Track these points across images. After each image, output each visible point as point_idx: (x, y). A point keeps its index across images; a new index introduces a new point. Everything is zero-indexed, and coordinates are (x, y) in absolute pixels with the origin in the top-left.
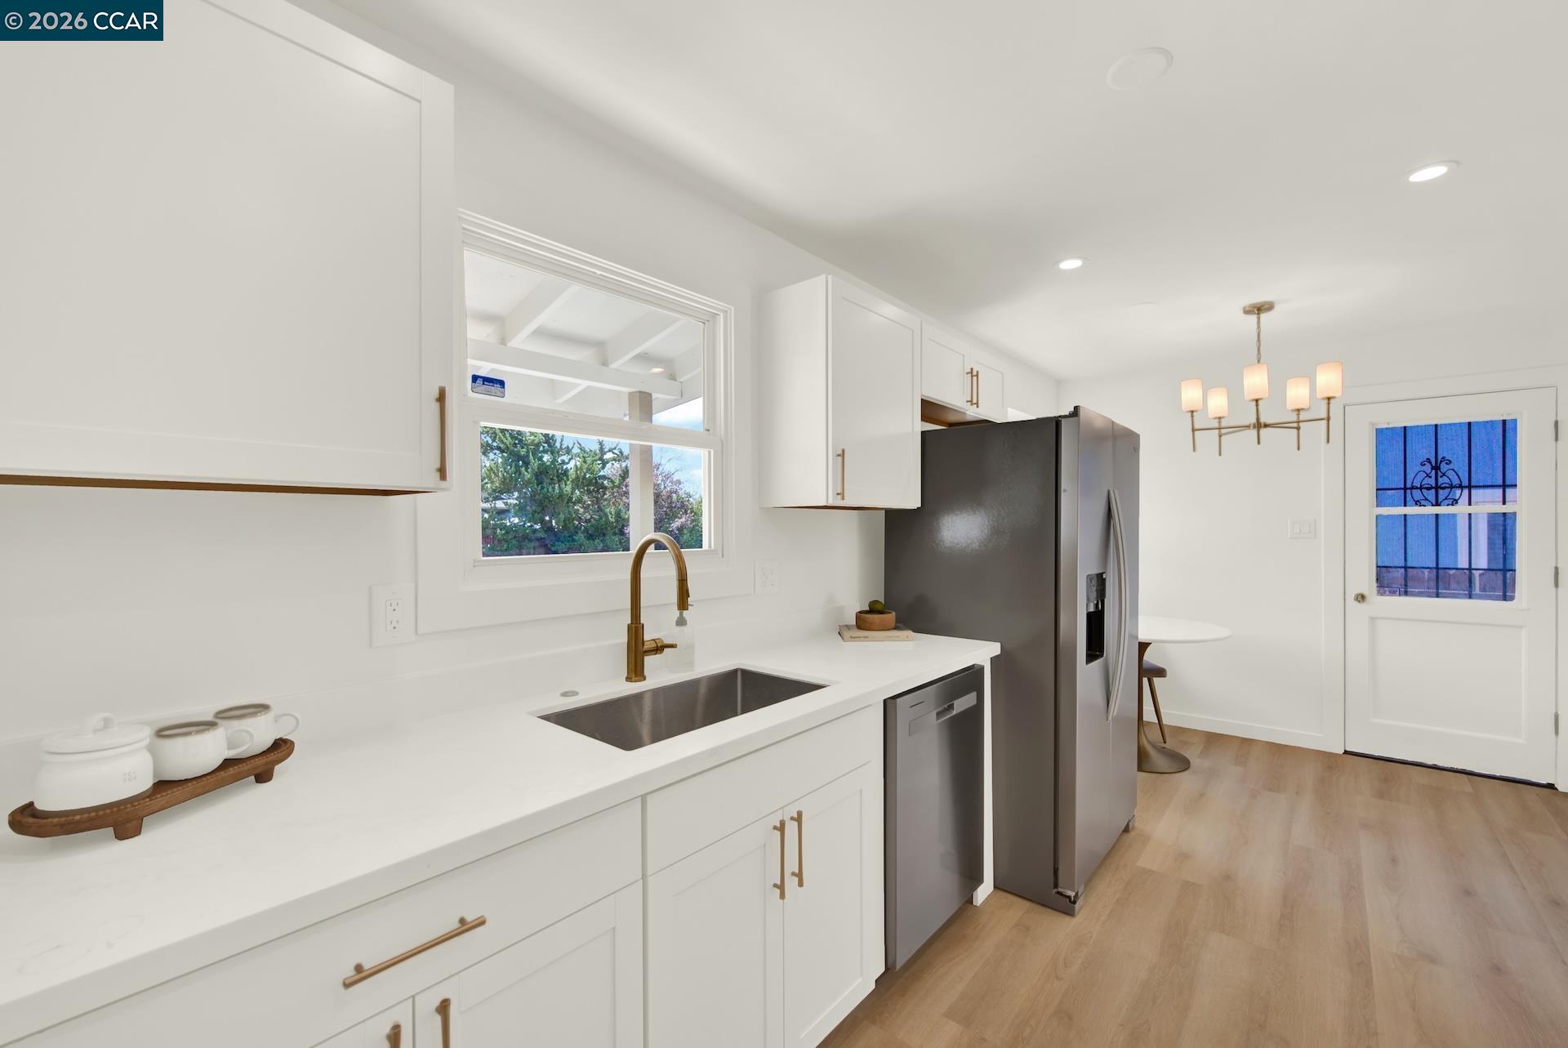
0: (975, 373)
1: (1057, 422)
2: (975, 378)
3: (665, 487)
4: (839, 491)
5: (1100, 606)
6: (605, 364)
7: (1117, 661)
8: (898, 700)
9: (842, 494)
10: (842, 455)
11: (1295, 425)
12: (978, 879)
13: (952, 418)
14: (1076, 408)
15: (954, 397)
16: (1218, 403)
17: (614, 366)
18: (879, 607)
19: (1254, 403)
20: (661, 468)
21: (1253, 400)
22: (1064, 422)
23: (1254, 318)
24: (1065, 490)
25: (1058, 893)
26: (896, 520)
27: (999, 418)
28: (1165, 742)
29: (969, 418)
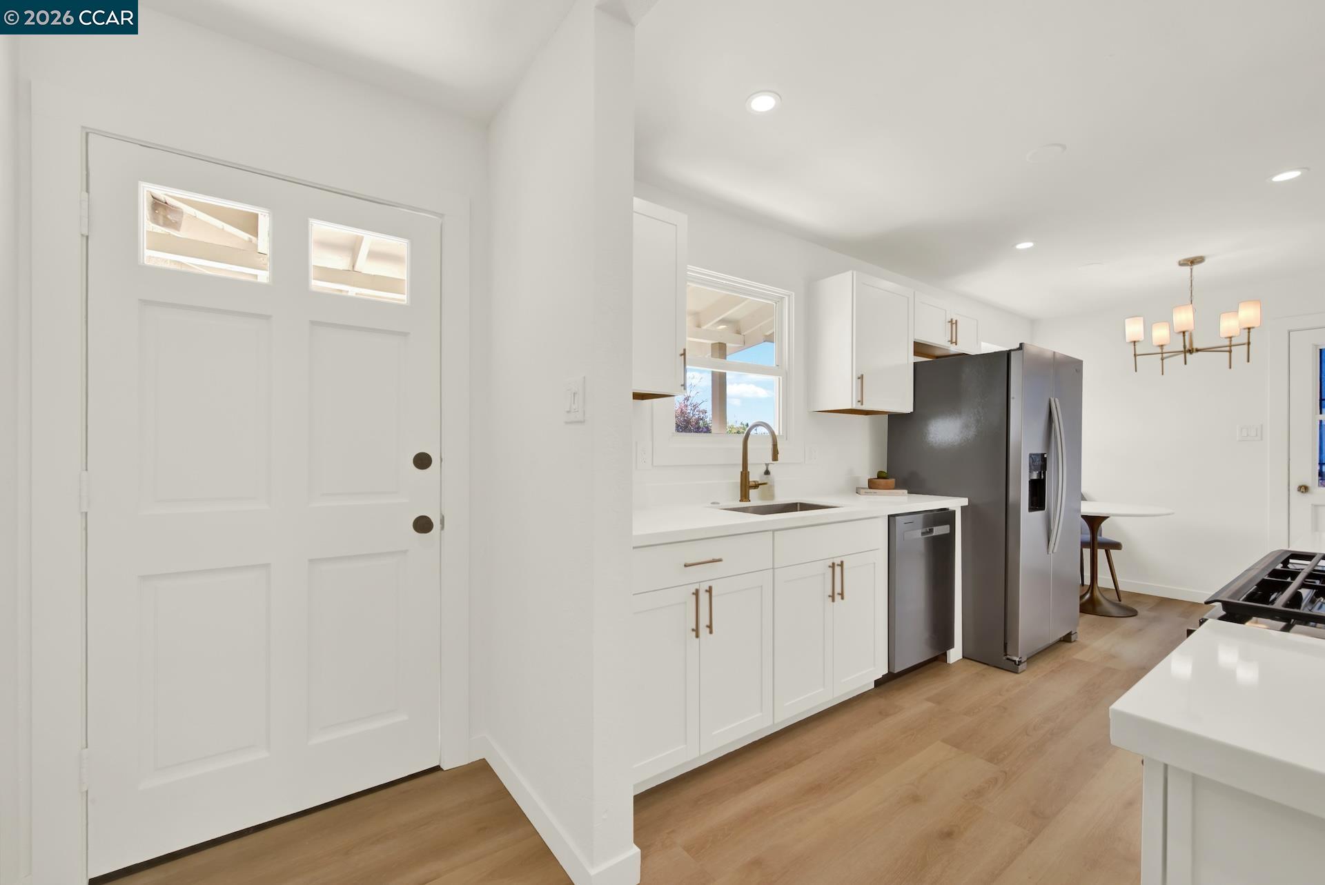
0: (954, 322)
1: (1008, 354)
2: (954, 326)
3: (694, 415)
4: (860, 399)
5: (1042, 477)
6: (699, 326)
7: (1055, 514)
8: (897, 518)
9: (861, 402)
10: (861, 378)
11: (1228, 349)
12: (950, 644)
13: (938, 353)
14: (1021, 344)
15: (938, 339)
16: (1161, 334)
17: (705, 327)
18: (884, 475)
19: (1182, 334)
20: (690, 401)
21: (1181, 332)
22: (1013, 354)
23: (1188, 268)
24: (1013, 398)
25: (1008, 659)
26: (896, 420)
27: (973, 351)
28: (1120, 601)
29: (952, 353)
